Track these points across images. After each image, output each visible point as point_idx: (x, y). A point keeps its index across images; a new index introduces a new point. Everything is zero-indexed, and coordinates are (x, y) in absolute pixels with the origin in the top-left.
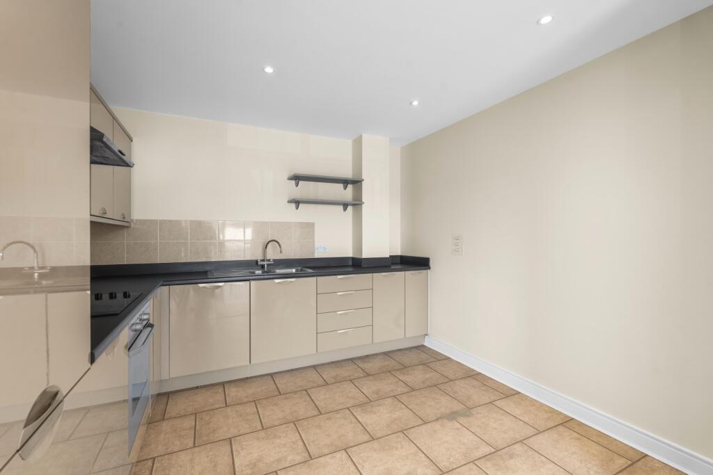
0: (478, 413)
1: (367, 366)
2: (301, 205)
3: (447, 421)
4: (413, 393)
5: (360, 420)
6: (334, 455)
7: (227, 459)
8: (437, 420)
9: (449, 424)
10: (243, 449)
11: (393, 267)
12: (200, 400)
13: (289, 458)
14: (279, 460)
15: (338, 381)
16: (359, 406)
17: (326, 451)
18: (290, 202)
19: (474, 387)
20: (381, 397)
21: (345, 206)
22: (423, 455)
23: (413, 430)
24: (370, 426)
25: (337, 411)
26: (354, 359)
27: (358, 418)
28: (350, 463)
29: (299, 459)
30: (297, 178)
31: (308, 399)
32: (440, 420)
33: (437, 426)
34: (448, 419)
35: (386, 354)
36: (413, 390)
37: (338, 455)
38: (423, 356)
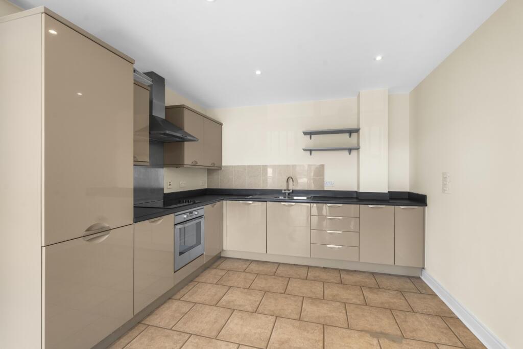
0: (408, 344)
1: (347, 278)
2: (313, 152)
3: (369, 336)
4: (363, 307)
5: (303, 306)
6: (268, 316)
7: (222, 295)
8: (361, 331)
9: (368, 338)
10: (231, 293)
11: (391, 202)
12: (236, 264)
13: (247, 307)
14: (240, 306)
15: (315, 280)
16: (312, 298)
17: (266, 313)
18: (305, 150)
19: (433, 325)
20: (334, 299)
21: (350, 150)
22: (321, 345)
23: (334, 328)
24: (305, 312)
25: (295, 296)
26: (342, 270)
27: (304, 304)
28: (272, 324)
29: (250, 309)
30: (310, 134)
31: (286, 283)
32: (363, 332)
33: (356, 334)
34: (371, 336)
35: (373, 274)
36: (366, 305)
37: (270, 317)
38: (409, 285)
